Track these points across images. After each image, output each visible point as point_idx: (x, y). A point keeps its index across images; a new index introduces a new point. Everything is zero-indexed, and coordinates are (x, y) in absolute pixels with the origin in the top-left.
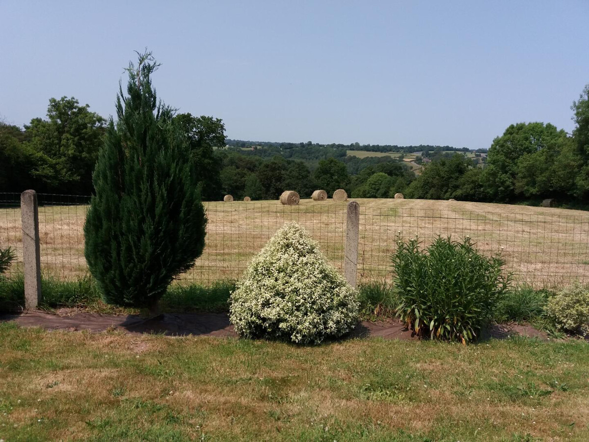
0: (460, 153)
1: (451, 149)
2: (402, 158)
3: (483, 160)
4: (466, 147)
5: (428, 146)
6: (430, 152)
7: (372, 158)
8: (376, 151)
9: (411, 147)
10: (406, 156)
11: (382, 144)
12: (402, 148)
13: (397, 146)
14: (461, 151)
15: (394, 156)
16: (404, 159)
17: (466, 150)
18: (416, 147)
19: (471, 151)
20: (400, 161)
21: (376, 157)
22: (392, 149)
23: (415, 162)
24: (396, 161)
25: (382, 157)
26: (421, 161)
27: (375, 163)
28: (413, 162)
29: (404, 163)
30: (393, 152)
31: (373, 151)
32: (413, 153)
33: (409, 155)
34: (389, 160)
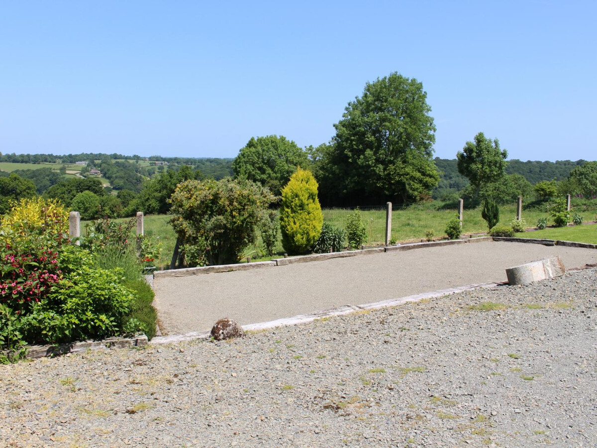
0: (131, 161)
1: (120, 157)
2: (63, 170)
3: (159, 169)
4: (136, 155)
5: (91, 154)
6: (95, 161)
7: (23, 171)
8: (26, 162)
9: (70, 156)
10: (68, 167)
11: (33, 153)
12: (60, 157)
13: (52, 155)
14: (132, 159)
15: (56, 167)
16: (67, 172)
17: (137, 158)
18: (76, 156)
19: (144, 159)
20: (62, 174)
21: (28, 170)
22: (47, 159)
23: (81, 174)
24: (57, 175)
25: (38, 170)
26: (88, 173)
27: (28, 178)
28: (78, 175)
29: (67, 177)
30: (50, 162)
31: (22, 162)
32: (75, 163)
33: (72, 166)
34: (48, 173)
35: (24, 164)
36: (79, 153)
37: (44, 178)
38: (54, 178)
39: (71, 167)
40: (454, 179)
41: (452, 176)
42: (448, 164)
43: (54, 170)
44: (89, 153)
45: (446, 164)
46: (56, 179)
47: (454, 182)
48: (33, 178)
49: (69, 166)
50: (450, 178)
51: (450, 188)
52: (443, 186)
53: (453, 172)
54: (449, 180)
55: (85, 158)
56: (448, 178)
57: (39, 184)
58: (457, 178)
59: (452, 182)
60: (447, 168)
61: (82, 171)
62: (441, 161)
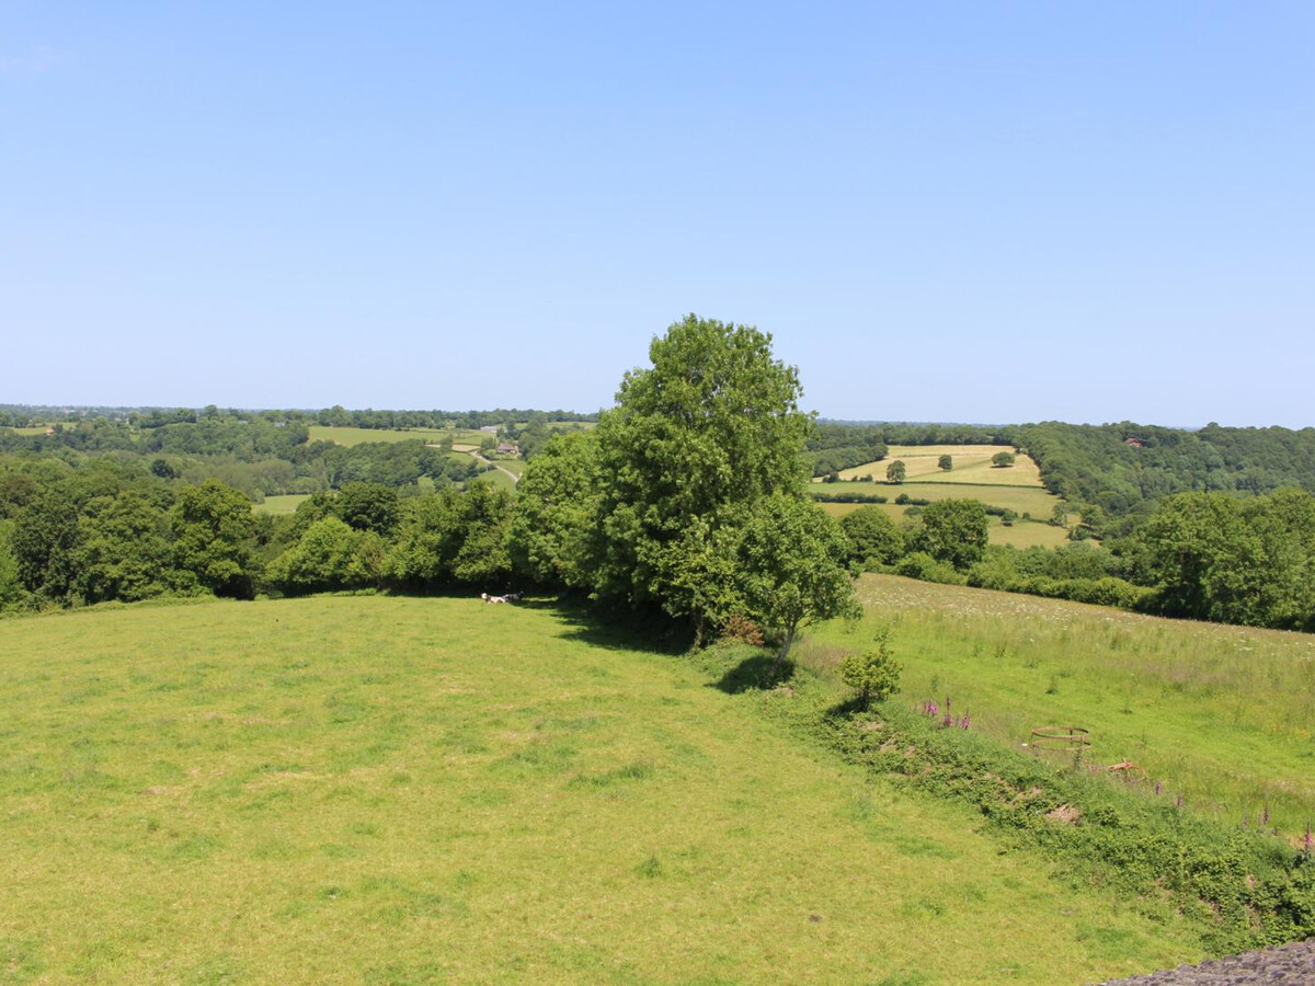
1: (570, 417)
2: (447, 444)
5: (514, 411)
6: (516, 425)
7: (373, 445)
8: (385, 427)
9: (473, 415)
10: (460, 437)
12: (453, 417)
15: (433, 438)
16: (455, 447)
18: (485, 414)
20: (443, 452)
21: (383, 444)
22: (424, 421)
23: (480, 452)
24: (435, 453)
25: (399, 444)
26: (494, 451)
27: (382, 458)
28: (474, 454)
29: (454, 457)
30: (430, 427)
31: (377, 427)
32: (479, 428)
33: (467, 435)
34: (417, 449)
35: (380, 431)
36: (491, 409)
37: (409, 460)
38: (429, 459)
39: (464, 438)
40: (1246, 470)
41: (1242, 463)
42: (1235, 437)
43: (432, 443)
44: (509, 409)
45: (1230, 438)
46: (430, 462)
47: (1245, 477)
48: (389, 459)
49: (462, 435)
50: (1240, 468)
51: (1238, 488)
52: (1222, 486)
53: (1245, 454)
54: (1236, 473)
55: (501, 419)
56: (1233, 467)
57: (398, 470)
58: (1255, 468)
59: (1242, 477)
60: (1232, 447)
61: (482, 446)
62: (1221, 432)
